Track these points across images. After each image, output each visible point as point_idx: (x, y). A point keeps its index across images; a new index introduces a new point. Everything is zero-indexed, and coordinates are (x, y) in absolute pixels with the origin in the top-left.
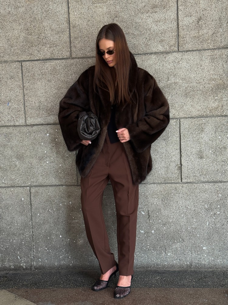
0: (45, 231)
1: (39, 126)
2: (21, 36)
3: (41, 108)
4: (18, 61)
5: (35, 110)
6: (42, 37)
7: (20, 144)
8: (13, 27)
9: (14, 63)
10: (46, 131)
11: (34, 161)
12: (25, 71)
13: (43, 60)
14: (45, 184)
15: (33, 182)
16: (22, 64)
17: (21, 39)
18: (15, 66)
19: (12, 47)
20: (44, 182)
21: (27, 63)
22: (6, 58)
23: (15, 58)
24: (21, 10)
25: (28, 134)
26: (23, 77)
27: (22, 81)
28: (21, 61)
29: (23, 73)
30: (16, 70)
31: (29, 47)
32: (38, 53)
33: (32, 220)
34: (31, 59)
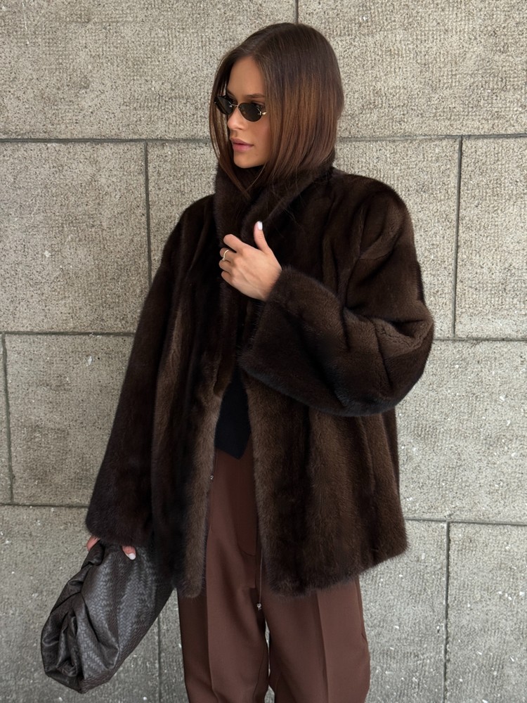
0: (487, 654)
1: (498, 344)
2: (468, 56)
3: (508, 288)
4: (448, 137)
5: (488, 292)
7: (427, 394)
8: (444, 25)
9: (437, 142)
10: (519, 360)
11: (470, 449)
12: (470, 169)
14: (499, 519)
15: (461, 509)
16: (464, 147)
17: (470, 65)
18: (437, 151)
19: (434, 90)
20: (496, 511)
21: (480, 143)
22: (412, 125)
23: (442, 127)
25: (457, 366)
26: (462, 188)
27: (456, 201)
28: (462, 137)
29: (463, 177)
30: (440, 164)
31: (492, 90)
32: (521, 113)
33: (447, 617)
34: (495, 131)
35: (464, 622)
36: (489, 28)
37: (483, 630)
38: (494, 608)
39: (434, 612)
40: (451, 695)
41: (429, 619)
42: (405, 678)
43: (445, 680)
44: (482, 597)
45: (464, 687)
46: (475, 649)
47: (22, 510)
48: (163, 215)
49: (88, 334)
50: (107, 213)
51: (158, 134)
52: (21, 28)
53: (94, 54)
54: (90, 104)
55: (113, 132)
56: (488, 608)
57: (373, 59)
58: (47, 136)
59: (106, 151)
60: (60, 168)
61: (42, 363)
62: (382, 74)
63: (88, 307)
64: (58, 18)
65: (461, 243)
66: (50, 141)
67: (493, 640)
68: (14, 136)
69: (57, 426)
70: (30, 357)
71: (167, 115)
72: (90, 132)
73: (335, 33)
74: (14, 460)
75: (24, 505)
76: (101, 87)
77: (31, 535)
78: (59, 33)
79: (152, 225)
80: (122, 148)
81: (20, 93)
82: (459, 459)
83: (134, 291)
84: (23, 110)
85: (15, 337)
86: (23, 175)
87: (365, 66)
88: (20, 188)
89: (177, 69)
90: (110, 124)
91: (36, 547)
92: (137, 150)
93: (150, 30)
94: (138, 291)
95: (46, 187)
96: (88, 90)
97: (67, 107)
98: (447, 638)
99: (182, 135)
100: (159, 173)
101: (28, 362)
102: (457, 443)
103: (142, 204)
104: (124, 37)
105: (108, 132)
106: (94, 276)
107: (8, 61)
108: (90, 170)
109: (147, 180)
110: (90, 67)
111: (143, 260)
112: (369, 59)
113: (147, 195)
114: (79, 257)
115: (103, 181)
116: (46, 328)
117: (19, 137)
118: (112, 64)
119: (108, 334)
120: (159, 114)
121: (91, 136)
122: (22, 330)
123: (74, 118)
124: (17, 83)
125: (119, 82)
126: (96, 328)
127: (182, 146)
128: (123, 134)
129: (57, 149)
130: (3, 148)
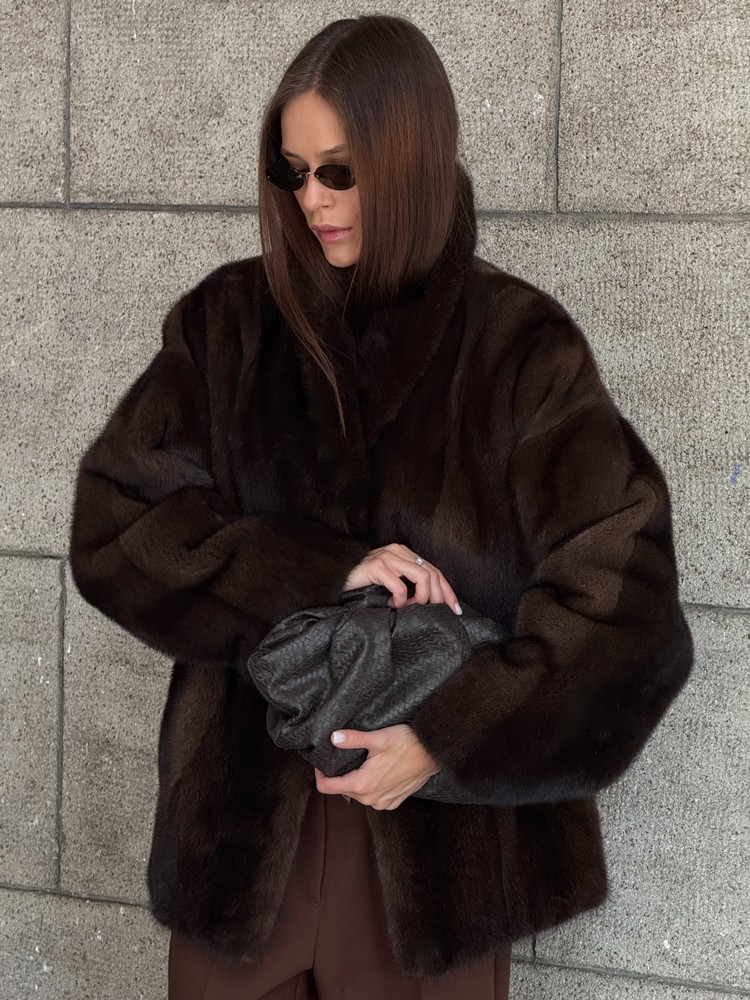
47: (73, 906)
52: (126, 10)
53: (234, 58)
54: (224, 145)
57: (687, 70)
58: (153, 200)
60: (170, 257)
62: (702, 98)
66: (157, 208)
68: (103, 199)
72: (220, 193)
73: (623, 23)
75: (78, 898)
77: (84, 958)
78: (183, 20)
81: (116, 124)
84: (120, 153)
86: (113, 269)
87: (673, 83)
88: (106, 292)
96: (222, 119)
97: (188, 149)
104: (281, 28)
107: (103, 68)
110: (227, 78)
112: (681, 70)
117: (112, 201)
118: (261, 73)
121: (221, 200)
123: (198, 168)
124: (114, 105)
129: (168, 223)
130: (85, 220)
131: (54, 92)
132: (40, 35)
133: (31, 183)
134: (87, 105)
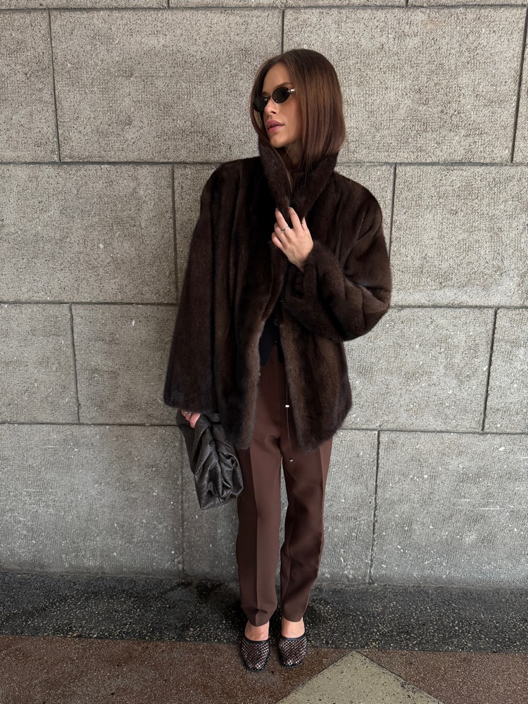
0: (401, 516)
1: (416, 310)
2: (401, 106)
3: (424, 271)
4: (386, 163)
5: (410, 274)
6: (452, 112)
7: (367, 344)
8: (385, 84)
9: (379, 167)
10: (430, 320)
11: (395, 381)
12: (401, 186)
13: (445, 164)
14: (412, 428)
15: (387, 422)
16: (397, 171)
17: (402, 112)
18: (379, 173)
19: (378, 130)
20: (411, 423)
21: (408, 168)
22: (362, 154)
23: (382, 157)
24: (412, 42)
25: (388, 325)
26: (395, 200)
27: (391, 210)
28: (396, 164)
29: (396, 192)
30: (381, 183)
31: (417, 131)
32: (436, 148)
33: (376, 493)
34: (418, 161)
35: (388, 496)
36: (416, 87)
37: (400, 501)
38: (407, 486)
39: (368, 490)
40: (377, 544)
41: (364, 494)
42: (348, 534)
43: (374, 534)
44: (399, 479)
45: (386, 538)
46: (393, 513)
47: (86, 428)
48: (185, 218)
49: (132, 304)
50: (145, 216)
51: (182, 158)
52: (82, 80)
53: (135, 100)
54: (132, 137)
55: (149, 157)
56: (404, 486)
58: (101, 160)
59: (144, 171)
60: (110, 183)
61: (98, 325)
63: (132, 284)
64: (109, 73)
65: (393, 239)
66: (103, 163)
67: (406, 507)
68: (77, 160)
69: (110, 369)
70: (90, 320)
71: (188, 145)
72: (132, 156)
74: (79, 393)
75: (87, 424)
76: (141, 124)
77: (92, 445)
78: (110, 84)
79: (178, 225)
80: (155, 168)
81: (81, 129)
82: (387, 388)
83: (165, 273)
84: (83, 141)
85: (78, 306)
86: (84, 189)
88: (81, 198)
89: (195, 112)
90: (147, 151)
91: (96, 452)
92: (166, 170)
93: (176, 83)
94: (168, 273)
95: (100, 197)
96: (131, 126)
97: (116, 139)
98: (376, 507)
99: (199, 160)
100: (182, 188)
101: (89, 324)
102: (386, 377)
103: (170, 210)
104: (157, 88)
105: (145, 156)
106: (136, 262)
107: (72, 105)
108: (132, 185)
109: (173, 192)
110: (132, 109)
111: (171, 251)
113: (174, 203)
114: (125, 249)
115: (142, 192)
116: (101, 299)
117: (81, 161)
118: (148, 107)
119: (147, 304)
120: (182, 144)
121: (133, 160)
122: (84, 301)
123: (121, 147)
124: (79, 121)
125: (154, 121)
126: (138, 300)
127: (199, 167)
128: (156, 159)
129: (108, 169)
130: (69, 168)
131: (49, 114)
132: (40, 90)
133: (41, 154)
134: (66, 121)
